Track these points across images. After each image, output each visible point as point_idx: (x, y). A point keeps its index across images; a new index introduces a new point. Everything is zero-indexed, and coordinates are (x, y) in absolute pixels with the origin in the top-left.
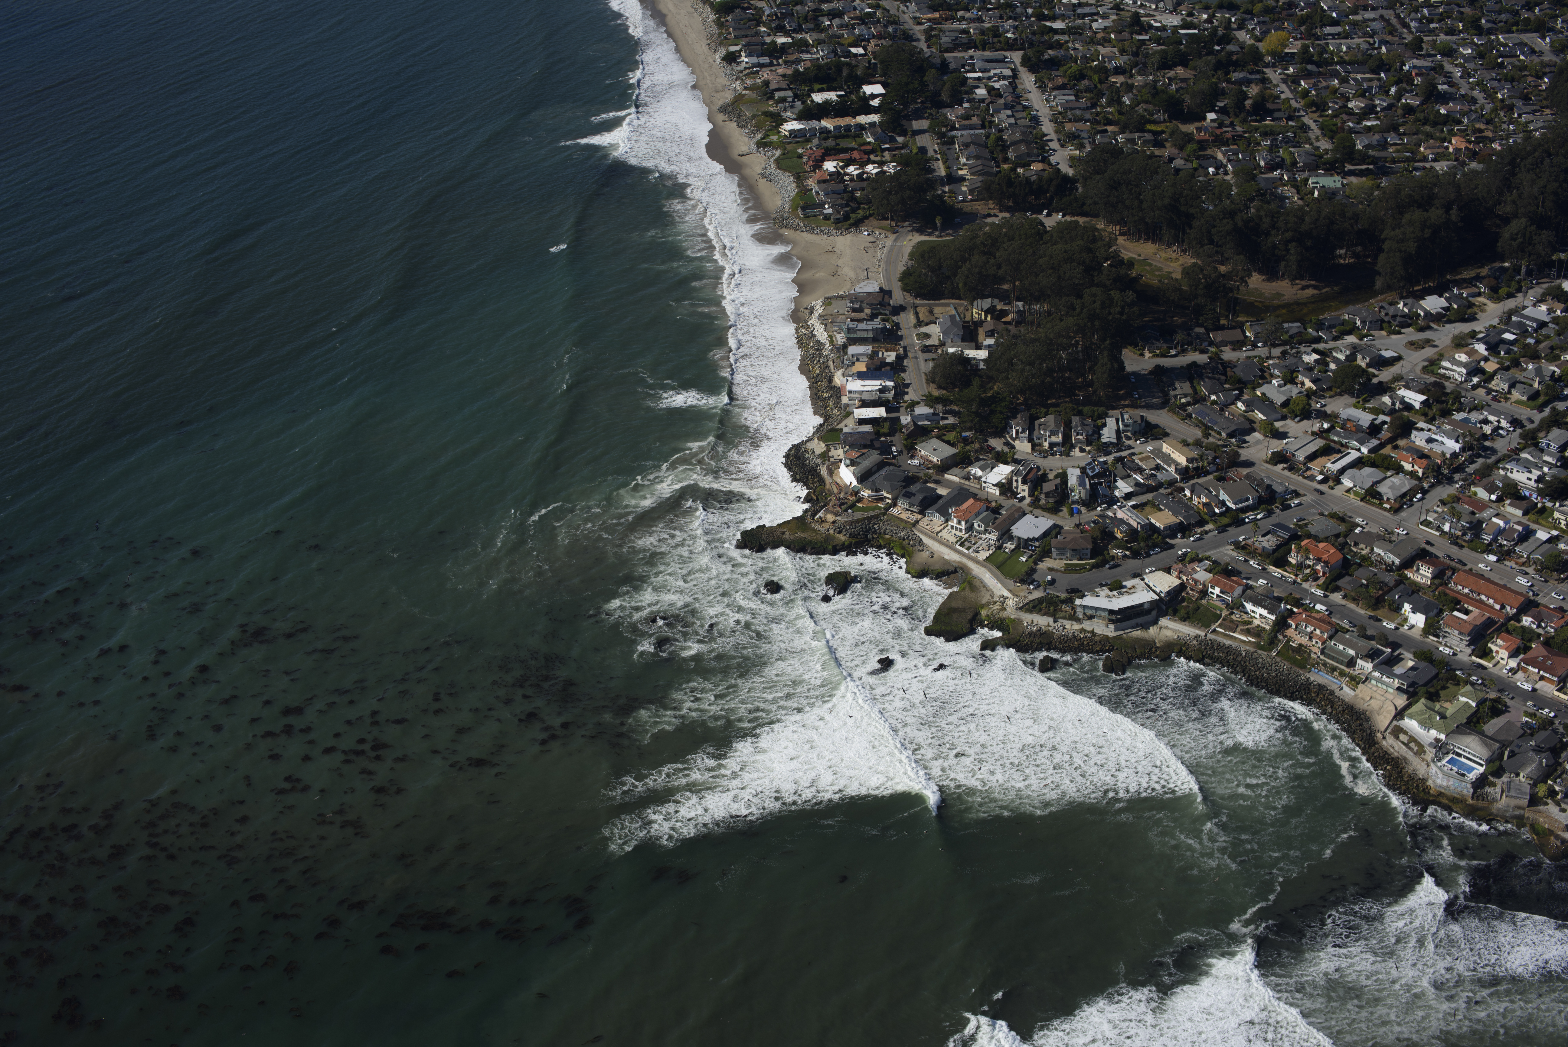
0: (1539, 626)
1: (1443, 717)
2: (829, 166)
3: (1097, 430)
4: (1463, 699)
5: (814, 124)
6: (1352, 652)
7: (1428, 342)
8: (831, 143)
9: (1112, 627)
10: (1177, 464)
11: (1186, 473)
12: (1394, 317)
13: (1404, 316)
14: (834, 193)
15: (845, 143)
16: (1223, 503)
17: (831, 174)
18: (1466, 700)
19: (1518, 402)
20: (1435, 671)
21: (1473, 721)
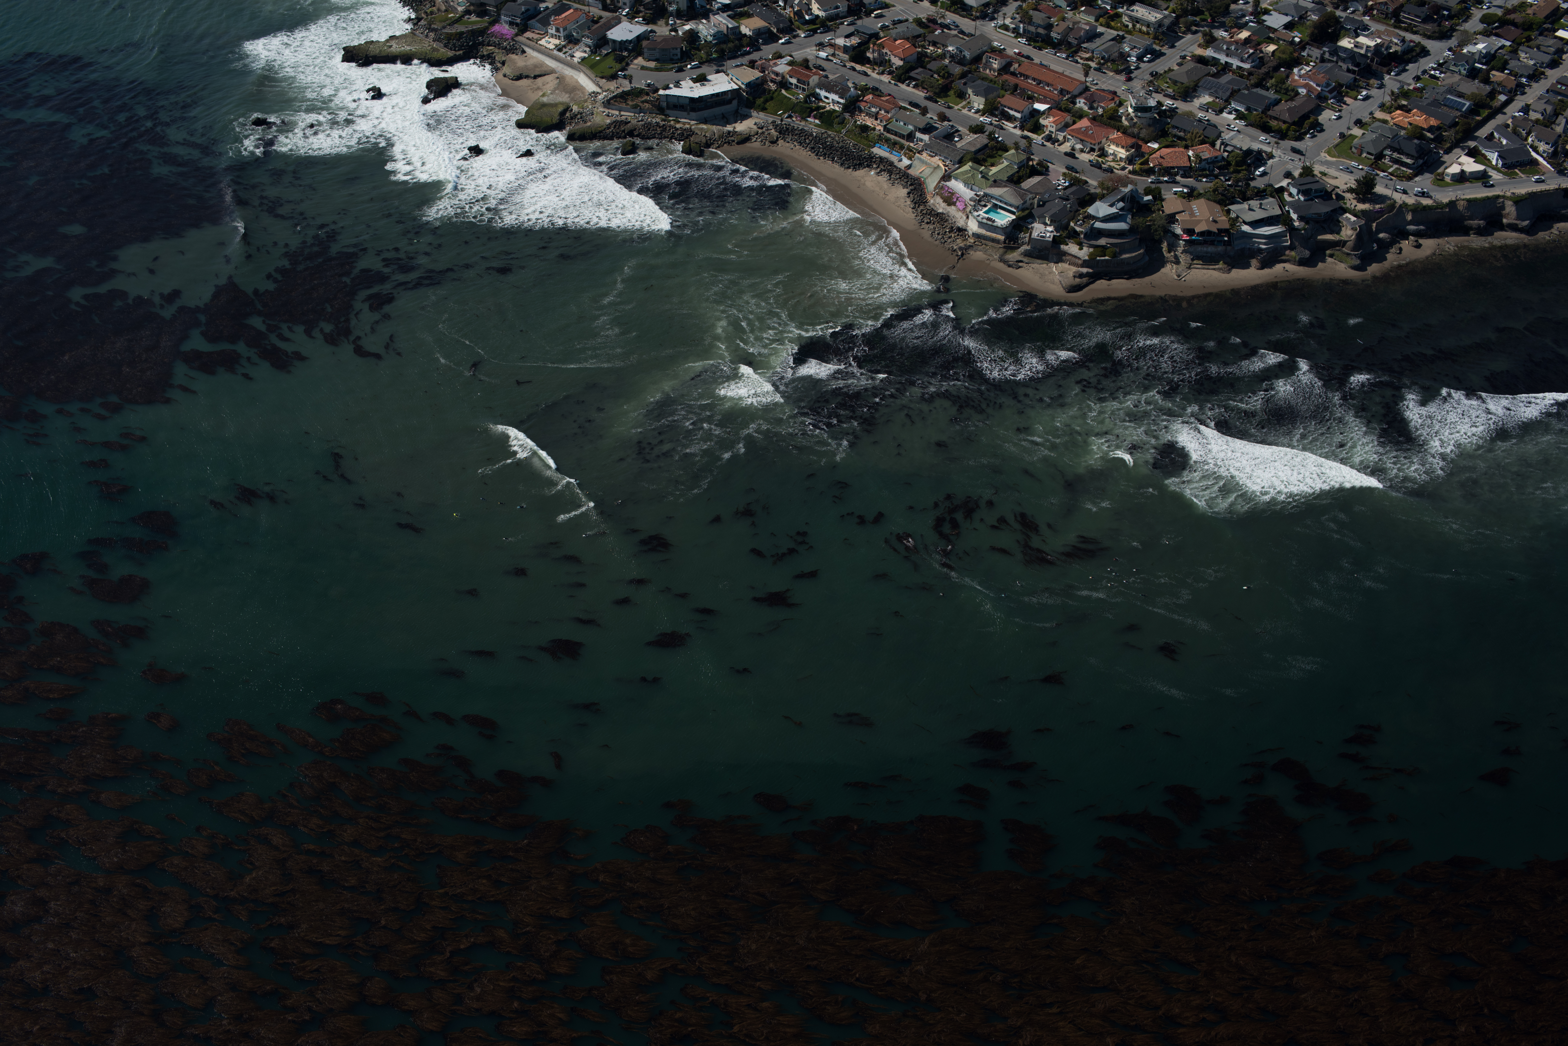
0: (1091, 108)
1: (985, 175)
4: (1006, 162)
6: (911, 127)
9: (694, 114)
18: (1009, 162)
20: (986, 141)
21: (1015, 180)
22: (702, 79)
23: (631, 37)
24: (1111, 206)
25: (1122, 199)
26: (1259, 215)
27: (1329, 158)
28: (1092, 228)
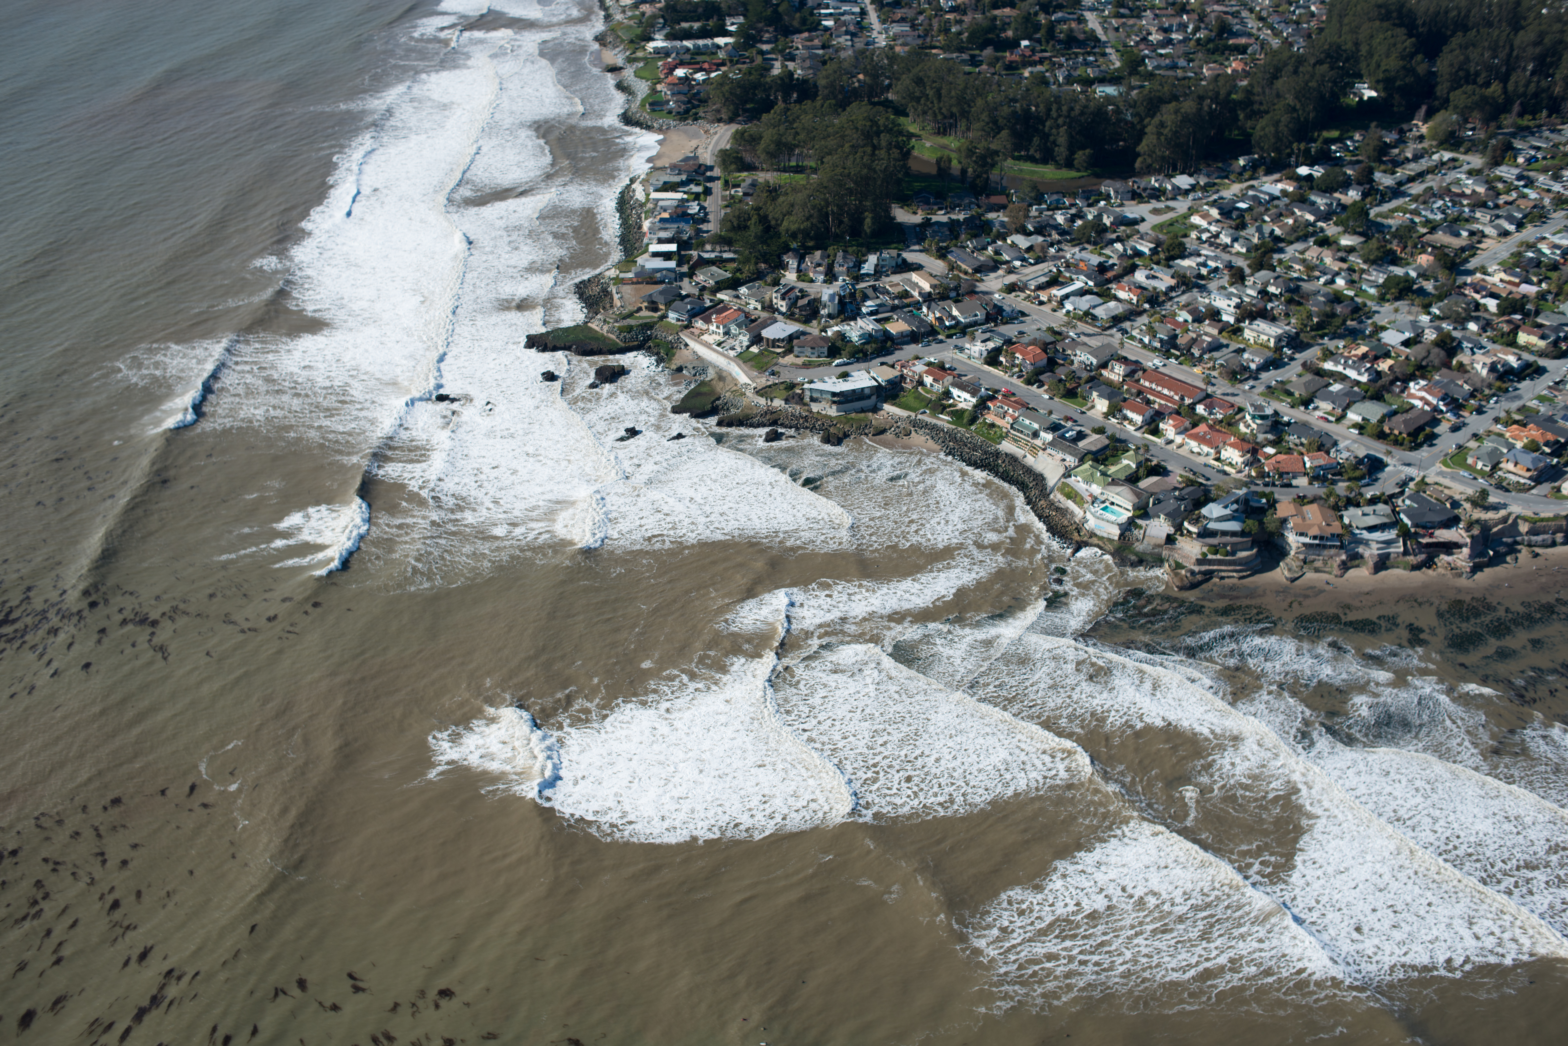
0: (1211, 413)
1: (1104, 474)
2: (680, 72)
3: (859, 264)
4: (1125, 462)
5: (678, 44)
6: (1036, 426)
7: (1169, 209)
8: (687, 57)
9: (834, 407)
10: (920, 288)
11: (928, 298)
12: (1145, 189)
13: (1154, 189)
14: (679, 93)
15: (699, 58)
16: (954, 318)
17: (680, 79)
18: (1128, 462)
19: (1238, 254)
20: (1107, 442)
21: (1132, 479)
22: (845, 376)
23: (783, 335)
24: (1226, 507)
25: (1236, 502)
26: (1372, 521)
27: (1444, 469)
28: (1205, 528)
